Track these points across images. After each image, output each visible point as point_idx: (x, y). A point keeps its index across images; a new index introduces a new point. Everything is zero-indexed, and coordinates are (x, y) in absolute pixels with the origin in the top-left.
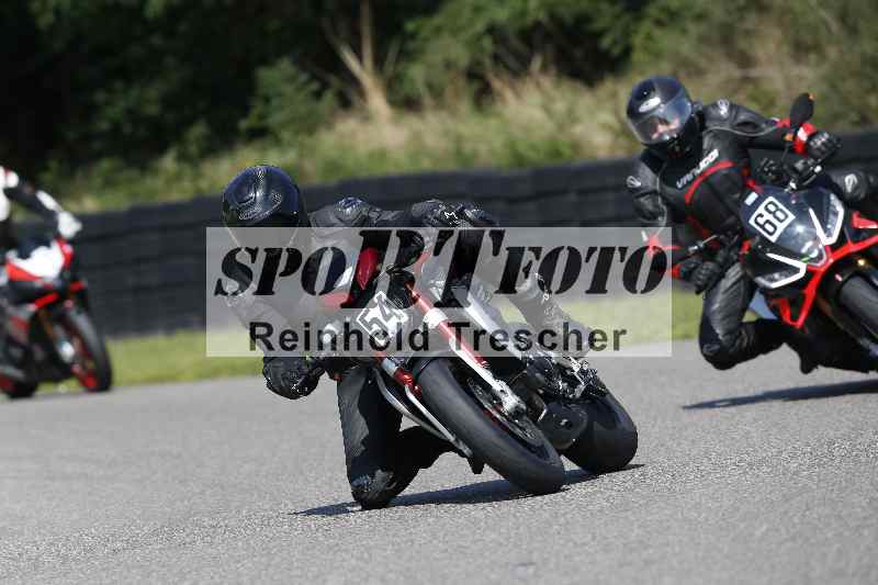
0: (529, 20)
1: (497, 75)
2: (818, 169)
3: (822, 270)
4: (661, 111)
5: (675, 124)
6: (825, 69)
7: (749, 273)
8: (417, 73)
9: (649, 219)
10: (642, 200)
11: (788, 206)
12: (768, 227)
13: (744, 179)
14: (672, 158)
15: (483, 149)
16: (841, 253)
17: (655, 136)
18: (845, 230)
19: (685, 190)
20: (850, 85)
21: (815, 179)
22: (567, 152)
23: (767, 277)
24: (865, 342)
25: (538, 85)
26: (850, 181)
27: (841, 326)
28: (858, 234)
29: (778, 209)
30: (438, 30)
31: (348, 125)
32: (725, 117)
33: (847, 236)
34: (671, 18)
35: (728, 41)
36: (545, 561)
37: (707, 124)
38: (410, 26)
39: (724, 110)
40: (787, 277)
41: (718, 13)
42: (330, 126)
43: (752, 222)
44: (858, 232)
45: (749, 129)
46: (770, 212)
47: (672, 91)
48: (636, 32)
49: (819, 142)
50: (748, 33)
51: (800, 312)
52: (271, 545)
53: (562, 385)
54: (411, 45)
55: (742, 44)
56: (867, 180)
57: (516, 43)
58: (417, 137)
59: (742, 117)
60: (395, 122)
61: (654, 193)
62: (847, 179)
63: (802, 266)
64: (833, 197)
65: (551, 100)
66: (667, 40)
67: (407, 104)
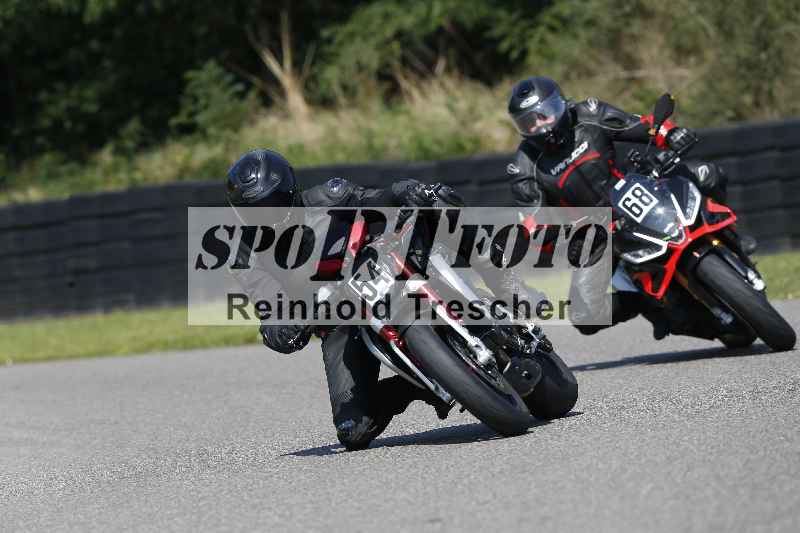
0: (433, 26)
1: (406, 77)
2: (678, 160)
3: (682, 247)
4: (538, 107)
5: (551, 119)
6: (704, 69)
7: (617, 250)
8: (331, 74)
9: (527, 202)
10: (520, 185)
11: (652, 191)
12: (634, 209)
13: (610, 168)
14: (547, 148)
15: (393, 143)
16: (698, 234)
17: (533, 129)
18: (702, 213)
19: (559, 177)
20: (726, 85)
21: (675, 169)
22: (469, 146)
23: (632, 253)
24: (717, 312)
25: (442, 85)
26: (702, 171)
27: (696, 297)
28: (713, 218)
29: (643, 194)
30: (352, 36)
31: (270, 122)
32: (594, 113)
33: (704, 219)
34: (564, 24)
35: (616, 45)
36: (451, 518)
37: (579, 119)
38: (325, 33)
39: (593, 107)
40: (650, 253)
41: (606, 20)
42: (253, 123)
43: (620, 205)
44: (713, 215)
45: (615, 124)
46: (636, 196)
47: (549, 90)
48: (531, 37)
49: (678, 136)
50: (634, 38)
51: (660, 284)
52: (200, 504)
53: (520, 342)
54: (327, 49)
55: (628, 48)
56: (717, 170)
57: (422, 47)
58: (332, 132)
59: (609, 114)
60: (312, 118)
61: (531, 179)
62: (700, 169)
63: (664, 244)
64: (691, 185)
65: (456, 100)
66: (560, 44)
67: (322, 102)
